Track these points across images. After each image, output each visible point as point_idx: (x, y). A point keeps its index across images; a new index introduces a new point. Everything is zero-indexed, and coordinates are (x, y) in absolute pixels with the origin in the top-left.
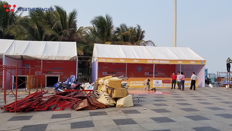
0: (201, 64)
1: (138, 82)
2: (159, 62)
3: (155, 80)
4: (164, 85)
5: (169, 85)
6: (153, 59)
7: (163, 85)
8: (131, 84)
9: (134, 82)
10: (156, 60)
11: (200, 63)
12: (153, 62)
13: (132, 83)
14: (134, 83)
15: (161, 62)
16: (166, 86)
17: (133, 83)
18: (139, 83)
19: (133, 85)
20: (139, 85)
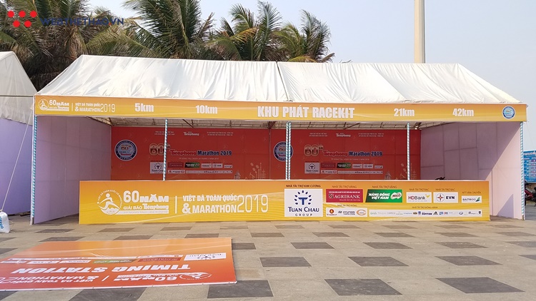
0: (505, 119)
1: (218, 198)
2: (310, 114)
3: (295, 191)
4: (332, 211)
5: (355, 209)
6: (282, 99)
7: (328, 209)
8: (186, 206)
9: (201, 198)
10: (297, 105)
11: (498, 117)
12: (281, 112)
13: (191, 204)
14: (200, 203)
15: (320, 116)
16: (342, 215)
17: (196, 203)
18: (222, 203)
19: (196, 210)
20: (224, 209)
